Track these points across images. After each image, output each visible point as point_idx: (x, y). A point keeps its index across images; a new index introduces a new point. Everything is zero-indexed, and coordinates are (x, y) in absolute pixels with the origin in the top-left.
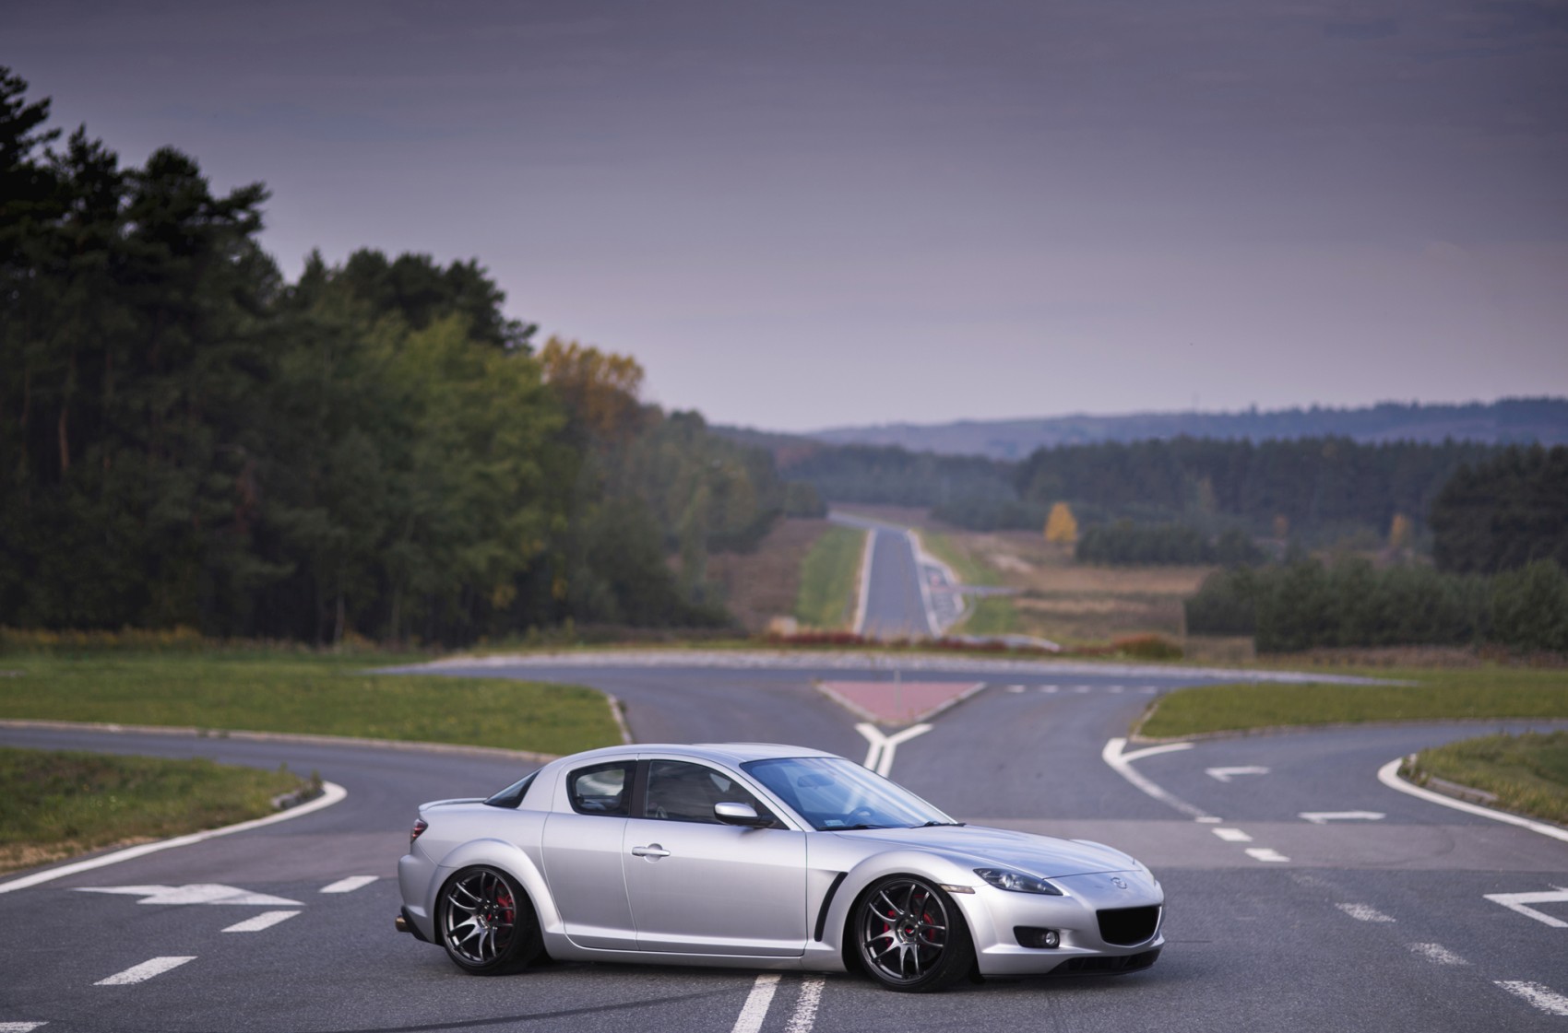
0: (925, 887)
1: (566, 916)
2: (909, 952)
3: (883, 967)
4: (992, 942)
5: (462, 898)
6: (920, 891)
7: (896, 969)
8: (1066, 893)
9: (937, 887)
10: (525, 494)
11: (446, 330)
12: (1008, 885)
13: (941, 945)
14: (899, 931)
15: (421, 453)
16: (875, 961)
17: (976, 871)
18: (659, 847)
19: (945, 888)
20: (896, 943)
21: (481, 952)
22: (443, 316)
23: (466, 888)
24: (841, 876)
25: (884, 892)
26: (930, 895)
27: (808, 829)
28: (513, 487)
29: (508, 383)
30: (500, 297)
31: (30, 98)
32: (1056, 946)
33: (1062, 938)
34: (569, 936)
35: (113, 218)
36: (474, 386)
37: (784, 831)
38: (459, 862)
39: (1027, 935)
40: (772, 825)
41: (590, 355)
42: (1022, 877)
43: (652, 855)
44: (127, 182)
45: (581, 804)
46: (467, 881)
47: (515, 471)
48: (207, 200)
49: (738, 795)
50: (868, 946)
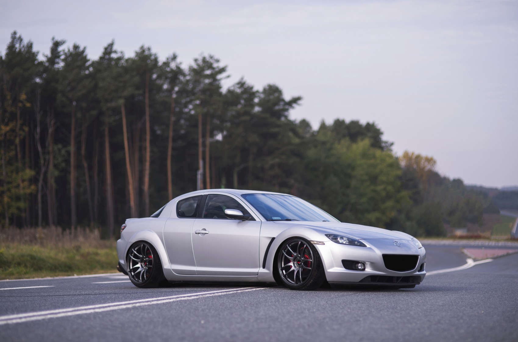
0: (304, 242)
1: (172, 261)
2: (298, 272)
3: (289, 279)
4: (332, 267)
5: (135, 256)
6: (302, 244)
7: (293, 280)
8: (368, 246)
9: (309, 242)
10: (388, 197)
11: (364, 144)
12: (340, 241)
13: (310, 268)
14: (295, 263)
15: (353, 183)
16: (285, 276)
17: (326, 235)
18: (205, 230)
19: (312, 242)
20: (293, 268)
21: (141, 279)
22: (362, 140)
23: (137, 251)
24: (273, 239)
25: (289, 246)
26: (306, 246)
27: (263, 220)
28: (384, 194)
29: (383, 160)
30: (382, 133)
31: (221, 65)
32: (364, 270)
33: (366, 266)
34: (172, 270)
35: (253, 106)
36: (372, 161)
37: (254, 221)
38: (134, 240)
39: (348, 264)
40: (249, 219)
41: (418, 157)
42: (348, 239)
43: (203, 234)
44: (257, 95)
45: (181, 214)
46: (137, 248)
47: (385, 189)
48: (283, 100)
49: (238, 207)
50: (282, 270)
